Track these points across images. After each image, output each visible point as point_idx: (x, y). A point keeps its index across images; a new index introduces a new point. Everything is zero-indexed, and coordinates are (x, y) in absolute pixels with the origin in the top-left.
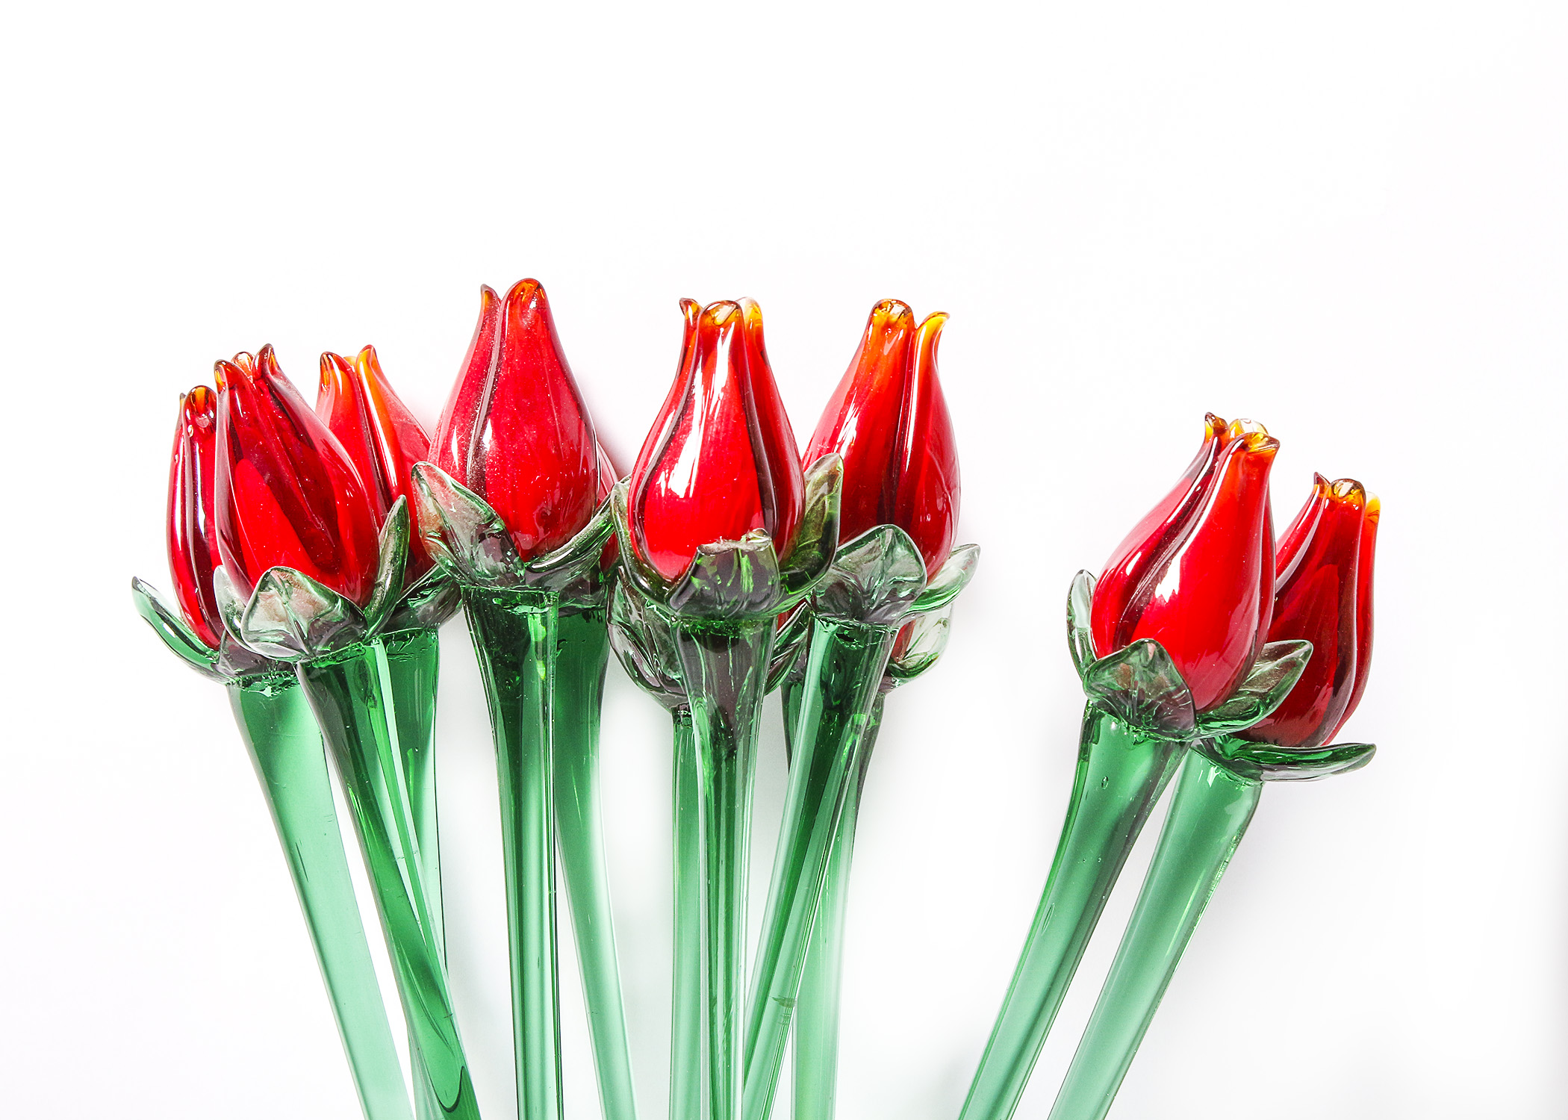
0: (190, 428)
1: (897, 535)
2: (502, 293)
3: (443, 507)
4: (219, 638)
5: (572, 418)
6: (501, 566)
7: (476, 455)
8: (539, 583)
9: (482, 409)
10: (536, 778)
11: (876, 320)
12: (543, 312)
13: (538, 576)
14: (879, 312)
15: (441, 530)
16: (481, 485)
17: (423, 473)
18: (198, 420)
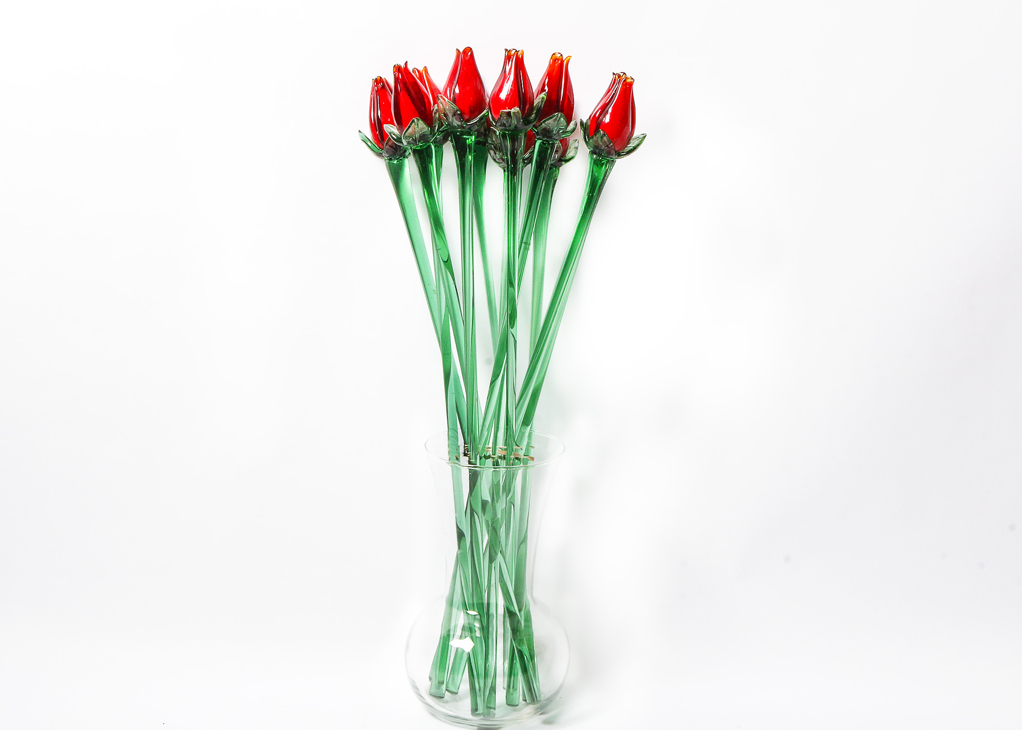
0: (376, 87)
1: (561, 114)
2: (461, 51)
3: (445, 107)
4: (383, 146)
5: (478, 84)
6: (460, 123)
7: (454, 93)
8: (470, 129)
9: (455, 82)
10: (468, 181)
11: (553, 57)
12: (472, 56)
13: (469, 126)
14: (554, 56)
15: (444, 114)
16: (454, 101)
17: (440, 98)
18: (378, 86)
